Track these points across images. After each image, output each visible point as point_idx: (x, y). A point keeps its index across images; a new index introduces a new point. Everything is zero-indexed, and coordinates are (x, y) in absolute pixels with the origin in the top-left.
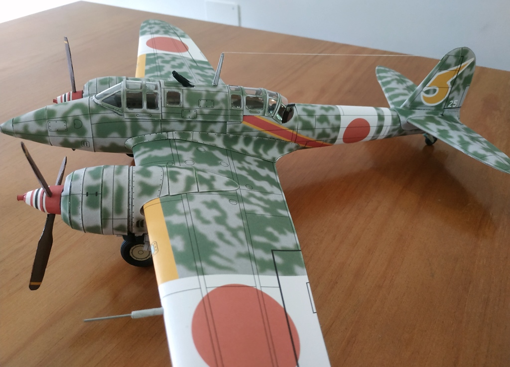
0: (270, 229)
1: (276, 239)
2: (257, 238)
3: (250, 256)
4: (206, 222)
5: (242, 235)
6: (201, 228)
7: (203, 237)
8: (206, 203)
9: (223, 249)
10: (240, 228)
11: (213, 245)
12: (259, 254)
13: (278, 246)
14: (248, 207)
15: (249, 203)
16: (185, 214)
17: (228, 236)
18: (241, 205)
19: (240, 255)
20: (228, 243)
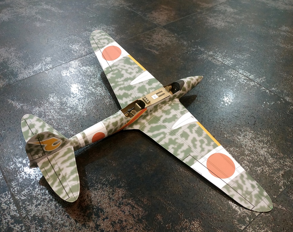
0: (115, 76)
1: (112, 74)
2: (116, 71)
3: (116, 66)
4: (129, 68)
5: (120, 70)
6: (129, 66)
7: (128, 64)
8: (132, 73)
9: (122, 64)
11: (125, 64)
12: (115, 68)
13: (111, 73)
14: (122, 79)
15: (123, 81)
16: (135, 68)
17: (123, 67)
18: (124, 78)
19: (119, 65)
20: (122, 66)
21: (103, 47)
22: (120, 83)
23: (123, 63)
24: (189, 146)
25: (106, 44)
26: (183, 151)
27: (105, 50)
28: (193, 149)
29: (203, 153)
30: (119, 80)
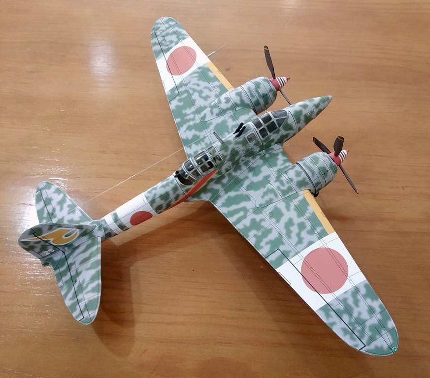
0: (182, 104)
1: (179, 101)
2: (185, 95)
3: (186, 85)
4: (206, 88)
5: (191, 92)
6: (206, 84)
7: (204, 81)
8: (209, 97)
9: (195, 80)
10: (193, 94)
11: (199, 80)
12: (182, 89)
13: (178, 98)
14: (193, 109)
15: (193, 113)
16: (215, 87)
17: (195, 87)
18: (196, 108)
19: (189, 82)
20: (194, 84)
21: (169, 49)
22: (188, 117)
23: (197, 79)
24: (279, 234)
25: (174, 44)
26: (270, 242)
27: (171, 55)
28: (285, 239)
29: (300, 247)
30: (188, 111)
